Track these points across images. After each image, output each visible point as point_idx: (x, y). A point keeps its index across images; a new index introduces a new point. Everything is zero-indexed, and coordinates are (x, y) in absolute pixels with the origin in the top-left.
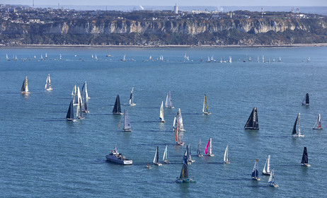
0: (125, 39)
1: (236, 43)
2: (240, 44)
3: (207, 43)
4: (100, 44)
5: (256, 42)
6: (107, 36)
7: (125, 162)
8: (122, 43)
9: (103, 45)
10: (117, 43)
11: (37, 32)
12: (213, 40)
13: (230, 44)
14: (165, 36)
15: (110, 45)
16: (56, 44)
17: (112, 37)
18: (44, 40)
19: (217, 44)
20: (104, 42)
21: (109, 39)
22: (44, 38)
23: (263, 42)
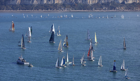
0: (52, 7)
1: (115, 9)
2: (117, 10)
3: (98, 9)
4: (38, 10)
5: (126, 9)
6: (42, 6)
7: (25, 63)
8: (51, 9)
9: (40, 10)
10: (48, 9)
11: (3, 3)
12: (101, 7)
13: (111, 10)
14: (74, 5)
15: (43, 11)
16: (14, 10)
17: (45, 6)
18: (7, 8)
19: (104, 10)
20: (40, 9)
21: (43, 7)
22: (7, 7)
23: (129, 9)
